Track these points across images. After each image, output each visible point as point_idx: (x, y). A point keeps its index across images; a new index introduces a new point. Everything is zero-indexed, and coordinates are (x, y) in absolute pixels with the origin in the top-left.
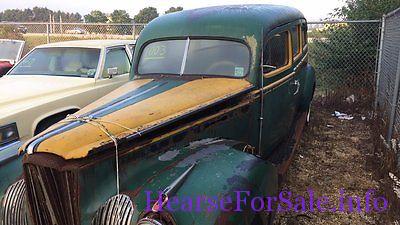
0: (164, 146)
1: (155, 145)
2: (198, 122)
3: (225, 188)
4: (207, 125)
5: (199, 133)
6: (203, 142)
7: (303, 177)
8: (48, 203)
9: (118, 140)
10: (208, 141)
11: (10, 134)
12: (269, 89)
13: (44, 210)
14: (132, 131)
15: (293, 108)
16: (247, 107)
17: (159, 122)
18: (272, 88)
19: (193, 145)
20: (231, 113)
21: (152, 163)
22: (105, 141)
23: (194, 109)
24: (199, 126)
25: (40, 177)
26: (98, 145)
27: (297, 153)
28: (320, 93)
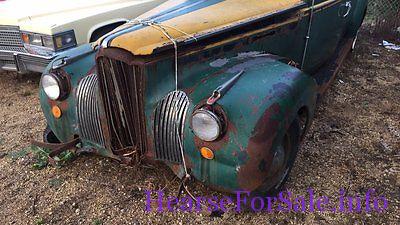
0: (216, 54)
1: (207, 51)
2: (247, 35)
3: (270, 92)
4: (255, 38)
5: (247, 45)
6: (251, 54)
7: (340, 99)
8: (117, 93)
9: (177, 43)
10: (255, 54)
11: (69, 40)
12: (318, 8)
13: (113, 98)
14: (189, 37)
15: (338, 35)
16: (295, 24)
17: (213, 30)
18: (321, 7)
19: (241, 55)
20: (279, 29)
21: (204, 67)
22: (167, 43)
23: (245, 21)
24: (248, 38)
25: (112, 70)
26: (160, 45)
27: (337, 78)
28: (369, 22)
